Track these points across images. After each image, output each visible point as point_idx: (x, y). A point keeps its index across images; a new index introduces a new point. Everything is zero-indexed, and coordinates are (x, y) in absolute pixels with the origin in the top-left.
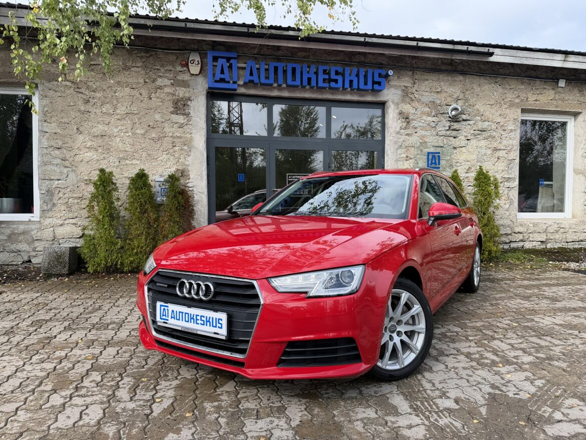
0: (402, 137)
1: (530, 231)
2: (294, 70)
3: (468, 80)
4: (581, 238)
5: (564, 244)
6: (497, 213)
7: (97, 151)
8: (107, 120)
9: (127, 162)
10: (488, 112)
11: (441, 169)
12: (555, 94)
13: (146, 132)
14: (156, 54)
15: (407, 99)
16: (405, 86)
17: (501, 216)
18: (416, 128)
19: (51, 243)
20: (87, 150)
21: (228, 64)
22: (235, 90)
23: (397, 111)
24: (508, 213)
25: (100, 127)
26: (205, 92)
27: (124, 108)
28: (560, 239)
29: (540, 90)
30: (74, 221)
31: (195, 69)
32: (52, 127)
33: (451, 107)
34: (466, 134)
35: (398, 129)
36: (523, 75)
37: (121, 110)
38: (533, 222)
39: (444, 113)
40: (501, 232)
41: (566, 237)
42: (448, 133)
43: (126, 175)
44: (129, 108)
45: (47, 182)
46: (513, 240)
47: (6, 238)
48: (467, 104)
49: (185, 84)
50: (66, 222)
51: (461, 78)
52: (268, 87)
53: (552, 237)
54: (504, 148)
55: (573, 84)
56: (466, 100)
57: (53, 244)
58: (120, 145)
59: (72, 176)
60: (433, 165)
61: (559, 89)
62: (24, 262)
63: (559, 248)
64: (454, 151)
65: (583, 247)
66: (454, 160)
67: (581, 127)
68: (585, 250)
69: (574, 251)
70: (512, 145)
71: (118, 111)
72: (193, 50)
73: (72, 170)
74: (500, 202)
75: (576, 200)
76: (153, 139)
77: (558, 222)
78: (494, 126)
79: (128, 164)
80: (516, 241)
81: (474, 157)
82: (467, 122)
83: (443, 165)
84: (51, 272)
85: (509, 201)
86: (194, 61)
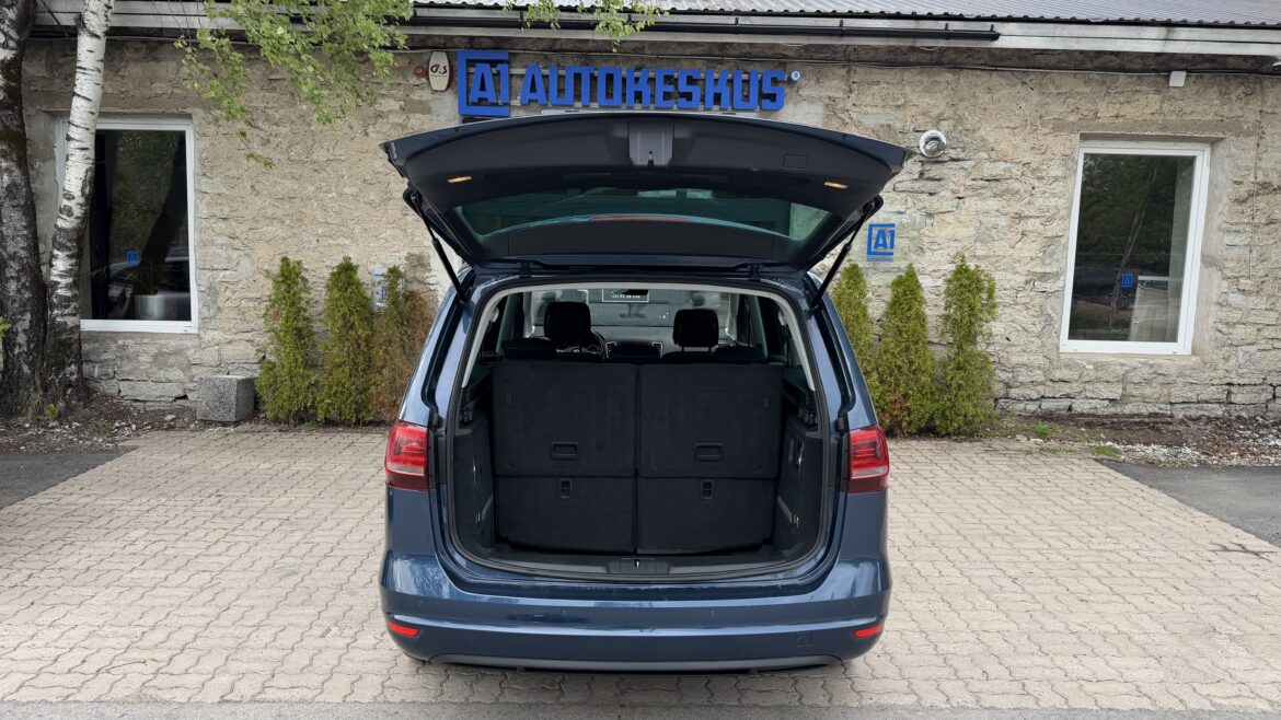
1: (1086, 379)
3: (965, 80)
4: (1202, 397)
5: (1162, 406)
6: (1012, 337)
7: (283, 222)
8: (297, 171)
9: (330, 241)
10: (1005, 142)
11: (897, 254)
13: (360, 191)
15: (835, 123)
16: (830, 98)
17: (1024, 347)
19: (216, 369)
20: (268, 221)
21: (495, 72)
22: (508, 116)
24: (1038, 342)
25: (288, 183)
27: (323, 152)
28: (1156, 396)
29: (1126, 94)
30: (248, 336)
31: (439, 81)
32: (216, 185)
33: (924, 136)
34: (956, 188)
36: (1089, 65)
37: (320, 155)
38: (1094, 360)
39: (908, 148)
40: (1021, 379)
41: (1169, 395)
42: (917, 185)
43: (329, 264)
44: (331, 151)
45: (209, 274)
46: (1047, 395)
47: (151, 359)
48: (960, 128)
49: (424, 108)
50: (237, 337)
51: (949, 76)
53: (1135, 393)
54: (1036, 214)
55: (1206, 79)
56: (960, 120)
57: (218, 372)
58: (319, 215)
60: (881, 249)
61: (1172, 91)
62: (177, 398)
63: (1151, 415)
64: (929, 221)
65: (1207, 413)
66: (925, 239)
67: (1223, 169)
68: (1209, 420)
69: (1182, 422)
70: (1056, 207)
71: (314, 157)
72: (437, 48)
73: (246, 255)
74: (1023, 319)
75: (1200, 319)
76: (370, 203)
77: (1151, 362)
78: (1016, 171)
79: (329, 245)
80: (1054, 398)
81: (971, 231)
82: (959, 163)
83: (902, 249)
84: (210, 417)
85: (1044, 319)
86: (437, 66)
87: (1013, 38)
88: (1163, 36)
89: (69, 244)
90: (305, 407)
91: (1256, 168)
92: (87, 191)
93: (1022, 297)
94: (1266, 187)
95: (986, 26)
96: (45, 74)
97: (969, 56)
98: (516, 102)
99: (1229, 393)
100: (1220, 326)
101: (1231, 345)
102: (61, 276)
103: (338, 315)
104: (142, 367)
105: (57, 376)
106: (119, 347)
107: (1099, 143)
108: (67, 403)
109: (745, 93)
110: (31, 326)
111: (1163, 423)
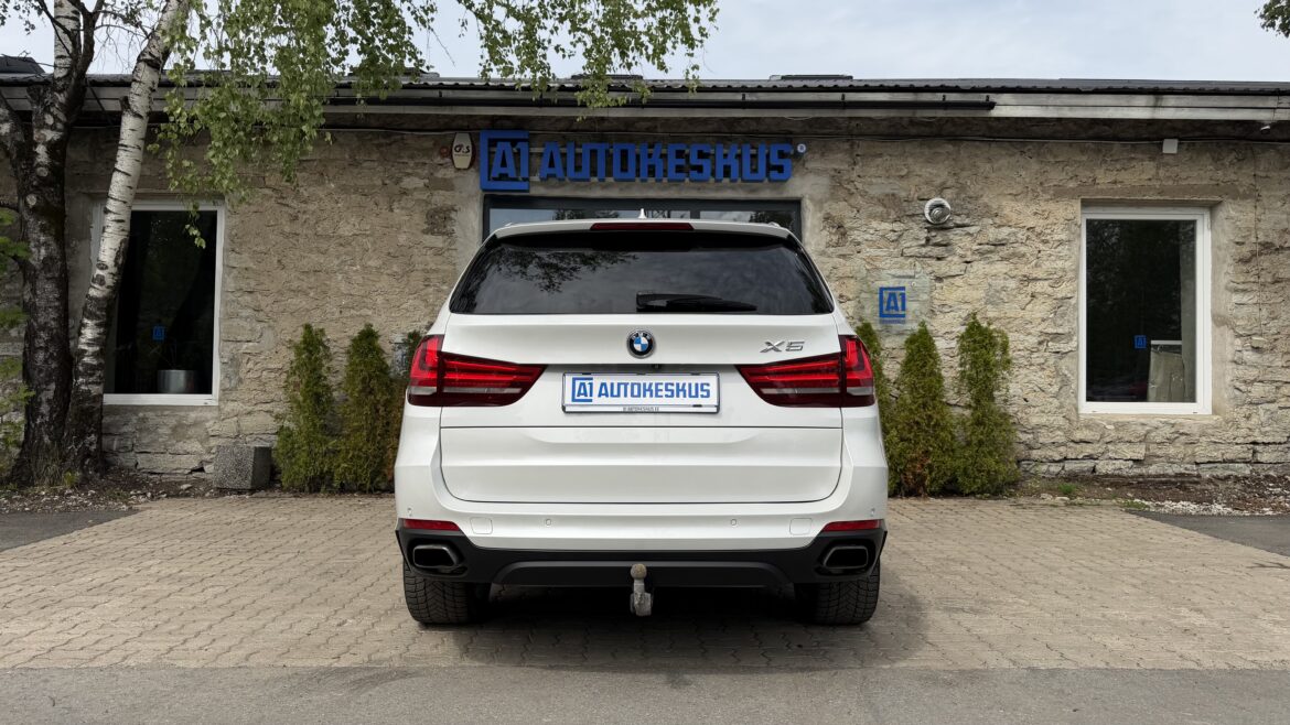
0: (831, 260)
1: (1108, 440)
2: (624, 154)
3: (965, 151)
4: (1228, 456)
5: (1188, 466)
6: (1030, 397)
7: (307, 294)
8: (323, 245)
9: (352, 312)
10: (1009, 208)
11: (909, 317)
12: (1158, 168)
13: (384, 264)
14: (403, 139)
15: (842, 193)
16: (835, 170)
17: (1042, 408)
18: (859, 244)
19: (233, 441)
20: (292, 294)
21: (515, 150)
22: (528, 191)
23: (820, 215)
24: (1056, 402)
25: (314, 257)
26: (479, 197)
27: (349, 227)
28: (1181, 456)
29: (1121, 162)
30: (267, 407)
31: (462, 160)
32: (245, 260)
33: (929, 203)
34: (962, 252)
35: (822, 247)
36: (1084, 135)
37: (346, 230)
38: (1115, 420)
39: (913, 215)
40: (1041, 440)
41: (1193, 455)
42: (924, 250)
43: (350, 333)
44: (357, 227)
45: (232, 346)
46: (1070, 456)
47: (169, 432)
48: (963, 196)
49: (447, 185)
50: (256, 408)
51: (950, 147)
52: (583, 183)
53: (1159, 453)
54: (1044, 276)
55: (1198, 147)
56: (963, 188)
57: (237, 442)
58: (343, 287)
59: (269, 334)
60: (892, 312)
61: (1166, 159)
62: (194, 470)
63: (1177, 475)
64: (938, 285)
65: (1234, 473)
66: (936, 302)
67: (1223, 230)
68: (1237, 479)
69: (1209, 481)
70: (1064, 270)
71: (341, 232)
72: (461, 129)
73: (269, 326)
74: (1039, 380)
75: (1217, 377)
76: (393, 275)
77: (1173, 422)
78: (1021, 235)
79: (352, 317)
80: (1077, 459)
81: (981, 294)
82: (965, 229)
83: (914, 312)
84: (227, 485)
85: (1059, 379)
86: (461, 146)
87: (1007, 108)
88: (1152, 103)
89: (98, 313)
90: (321, 473)
91: (1256, 229)
92: (120, 261)
93: (1037, 358)
94: (1267, 247)
95: (981, 98)
96: (88, 159)
97: (968, 129)
98: (536, 178)
99: (1255, 452)
100: (1238, 384)
101: (1251, 403)
102: (88, 344)
103: (358, 380)
104: (160, 440)
105: (76, 446)
106: (139, 419)
107: (1100, 210)
108: (84, 471)
109: (754, 167)
110: (55, 396)
111: (1191, 483)
